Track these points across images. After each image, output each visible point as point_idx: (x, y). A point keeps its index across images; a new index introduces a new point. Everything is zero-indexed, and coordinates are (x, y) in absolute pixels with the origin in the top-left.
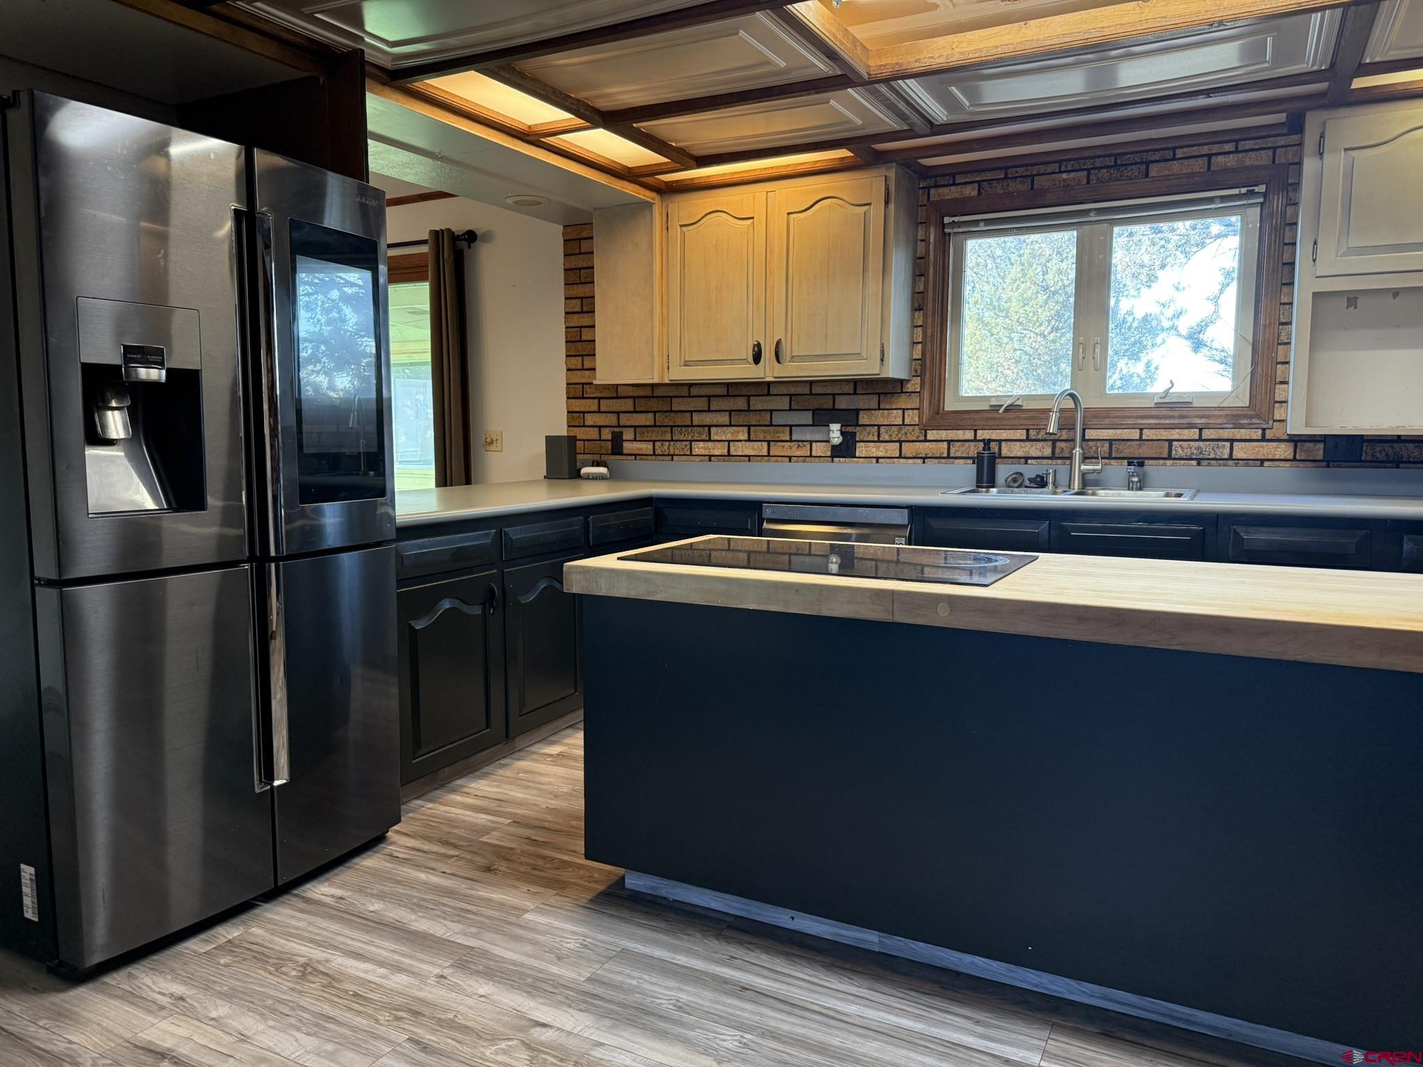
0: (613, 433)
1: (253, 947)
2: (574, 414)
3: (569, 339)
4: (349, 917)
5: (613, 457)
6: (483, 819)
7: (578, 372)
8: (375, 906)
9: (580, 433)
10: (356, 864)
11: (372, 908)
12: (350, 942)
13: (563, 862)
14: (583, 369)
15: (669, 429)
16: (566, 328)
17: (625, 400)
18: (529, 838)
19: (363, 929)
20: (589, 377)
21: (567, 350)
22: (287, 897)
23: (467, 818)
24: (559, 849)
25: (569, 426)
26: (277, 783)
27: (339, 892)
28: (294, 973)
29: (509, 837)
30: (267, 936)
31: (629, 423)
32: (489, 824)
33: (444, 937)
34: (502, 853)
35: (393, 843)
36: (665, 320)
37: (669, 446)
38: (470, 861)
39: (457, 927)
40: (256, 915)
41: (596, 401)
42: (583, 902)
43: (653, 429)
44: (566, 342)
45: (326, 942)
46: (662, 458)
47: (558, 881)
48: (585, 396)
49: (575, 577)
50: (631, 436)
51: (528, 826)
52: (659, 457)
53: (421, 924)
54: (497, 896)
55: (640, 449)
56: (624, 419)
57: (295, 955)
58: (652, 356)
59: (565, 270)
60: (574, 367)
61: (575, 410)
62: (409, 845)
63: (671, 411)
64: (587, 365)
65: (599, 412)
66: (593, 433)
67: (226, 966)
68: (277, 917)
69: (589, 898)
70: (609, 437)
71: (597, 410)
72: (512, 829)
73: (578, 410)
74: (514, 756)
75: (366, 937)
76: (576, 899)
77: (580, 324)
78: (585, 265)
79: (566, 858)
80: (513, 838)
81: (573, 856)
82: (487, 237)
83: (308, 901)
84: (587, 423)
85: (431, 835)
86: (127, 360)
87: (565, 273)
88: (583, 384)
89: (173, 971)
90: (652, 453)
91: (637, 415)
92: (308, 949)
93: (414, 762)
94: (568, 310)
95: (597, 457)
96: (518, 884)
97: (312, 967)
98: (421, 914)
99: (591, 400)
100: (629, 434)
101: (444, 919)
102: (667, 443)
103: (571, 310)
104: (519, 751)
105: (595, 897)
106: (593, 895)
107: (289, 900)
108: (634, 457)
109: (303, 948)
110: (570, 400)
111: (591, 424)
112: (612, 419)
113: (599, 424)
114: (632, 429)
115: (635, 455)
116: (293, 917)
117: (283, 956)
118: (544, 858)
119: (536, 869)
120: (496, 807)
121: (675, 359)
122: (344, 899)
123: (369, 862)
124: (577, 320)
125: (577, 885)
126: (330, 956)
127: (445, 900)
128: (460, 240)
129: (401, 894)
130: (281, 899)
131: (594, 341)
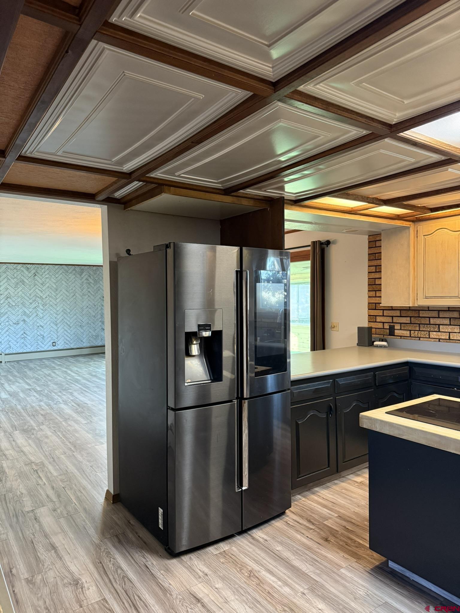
0: (390, 326)
1: (232, 556)
2: (371, 317)
3: (370, 284)
4: (268, 550)
5: (390, 337)
6: (325, 511)
7: (373, 298)
8: (279, 548)
9: (373, 325)
10: (273, 524)
11: (278, 549)
12: (268, 564)
13: (360, 544)
14: (376, 297)
15: (418, 325)
16: (369, 279)
17: (396, 311)
18: (345, 527)
19: (273, 559)
20: (379, 300)
21: (369, 288)
22: (246, 534)
23: (319, 509)
24: (358, 536)
25: (369, 322)
26: (244, 488)
27: (265, 537)
28: (246, 574)
29: (336, 524)
30: (238, 552)
31: (398, 322)
32: (327, 515)
33: (306, 572)
34: (333, 533)
35: (288, 516)
36: (415, 278)
37: (418, 333)
38: (319, 533)
39: (312, 568)
40: (235, 541)
41: (382, 311)
42: (368, 569)
43: (410, 324)
44: (368, 285)
45: (259, 561)
46: (414, 338)
47: (356, 553)
48: (377, 308)
49: (365, 420)
50: (399, 328)
51: (345, 520)
52: (413, 338)
53: (297, 563)
54: (329, 555)
55: (403, 334)
56: (395, 320)
57: (247, 565)
58: (409, 294)
59: (369, 254)
60: (372, 296)
61: (372, 314)
62: (294, 518)
63: (419, 317)
64: (378, 295)
65: (383, 316)
66: (380, 325)
67: (223, 563)
68: (242, 544)
69: (371, 568)
70: (388, 327)
71: (382, 315)
72: (338, 520)
73: (373, 315)
74: (340, 479)
75: (274, 564)
76: (364, 567)
77: (375, 277)
78: (378, 252)
79: (361, 542)
80: (338, 525)
81: (364, 541)
82: (335, 242)
83: (253, 538)
84: (377, 321)
85: (303, 515)
86: (199, 330)
87: (369, 256)
88: (376, 303)
89: (204, 560)
90: (409, 336)
91: (402, 318)
92: (252, 563)
93: (297, 480)
94: (369, 271)
95: (382, 336)
96: (339, 551)
97: (253, 573)
98: (297, 557)
99: (379, 311)
100: (397, 327)
101: (306, 562)
102: (417, 332)
103: (371, 271)
104: (343, 477)
105: (374, 568)
106: (373, 567)
107: (247, 536)
108: (400, 337)
109: (251, 562)
110: (370, 310)
111: (379, 321)
112: (389, 320)
113: (383, 321)
114: (399, 324)
115: (401, 336)
116: (247, 545)
117: (243, 564)
118: (351, 539)
119: (347, 545)
120: (331, 506)
121: (420, 295)
122: (267, 541)
123: (277, 524)
124: (373, 276)
125: (366, 559)
126: (260, 569)
127: (307, 552)
128: (323, 244)
129: (290, 544)
130: (244, 535)
131: (381, 284)
